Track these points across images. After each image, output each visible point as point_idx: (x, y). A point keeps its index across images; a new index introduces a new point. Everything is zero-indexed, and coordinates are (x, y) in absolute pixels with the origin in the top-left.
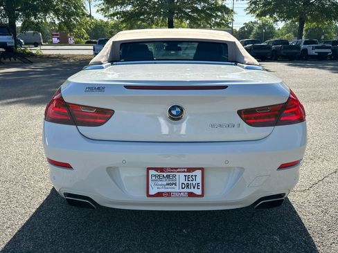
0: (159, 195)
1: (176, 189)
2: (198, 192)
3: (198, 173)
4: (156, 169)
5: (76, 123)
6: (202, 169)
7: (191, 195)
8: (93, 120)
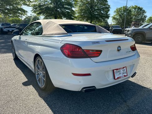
0: (118, 78)
1: (121, 75)
2: (126, 75)
3: (125, 68)
4: (116, 70)
5: (90, 57)
6: (126, 67)
7: (125, 76)
8: (96, 55)
